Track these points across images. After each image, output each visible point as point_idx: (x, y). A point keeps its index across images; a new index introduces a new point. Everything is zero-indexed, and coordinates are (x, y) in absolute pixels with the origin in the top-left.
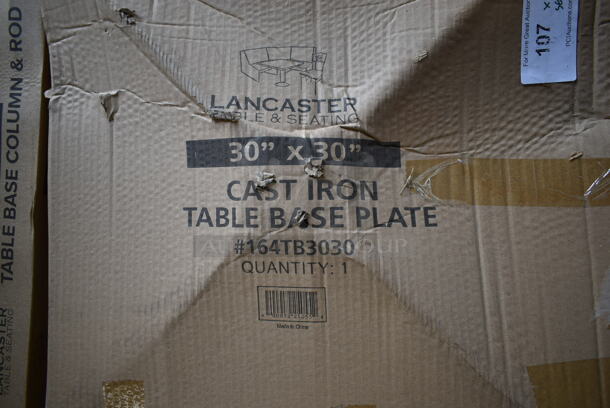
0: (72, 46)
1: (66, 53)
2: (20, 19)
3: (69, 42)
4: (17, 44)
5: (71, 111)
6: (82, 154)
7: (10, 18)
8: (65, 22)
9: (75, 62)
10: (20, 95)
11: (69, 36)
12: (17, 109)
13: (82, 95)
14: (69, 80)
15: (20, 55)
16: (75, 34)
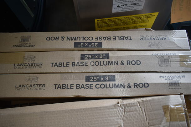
0: (138, 111)
1: (136, 109)
2: (145, 87)
3: (140, 111)
4: (136, 86)
5: (115, 112)
6: (100, 119)
7: (145, 83)
8: (147, 109)
9: (133, 113)
10: (119, 88)
11: (142, 111)
12: (114, 87)
13: (121, 116)
14: (126, 110)
15: (133, 87)
16: (143, 113)
